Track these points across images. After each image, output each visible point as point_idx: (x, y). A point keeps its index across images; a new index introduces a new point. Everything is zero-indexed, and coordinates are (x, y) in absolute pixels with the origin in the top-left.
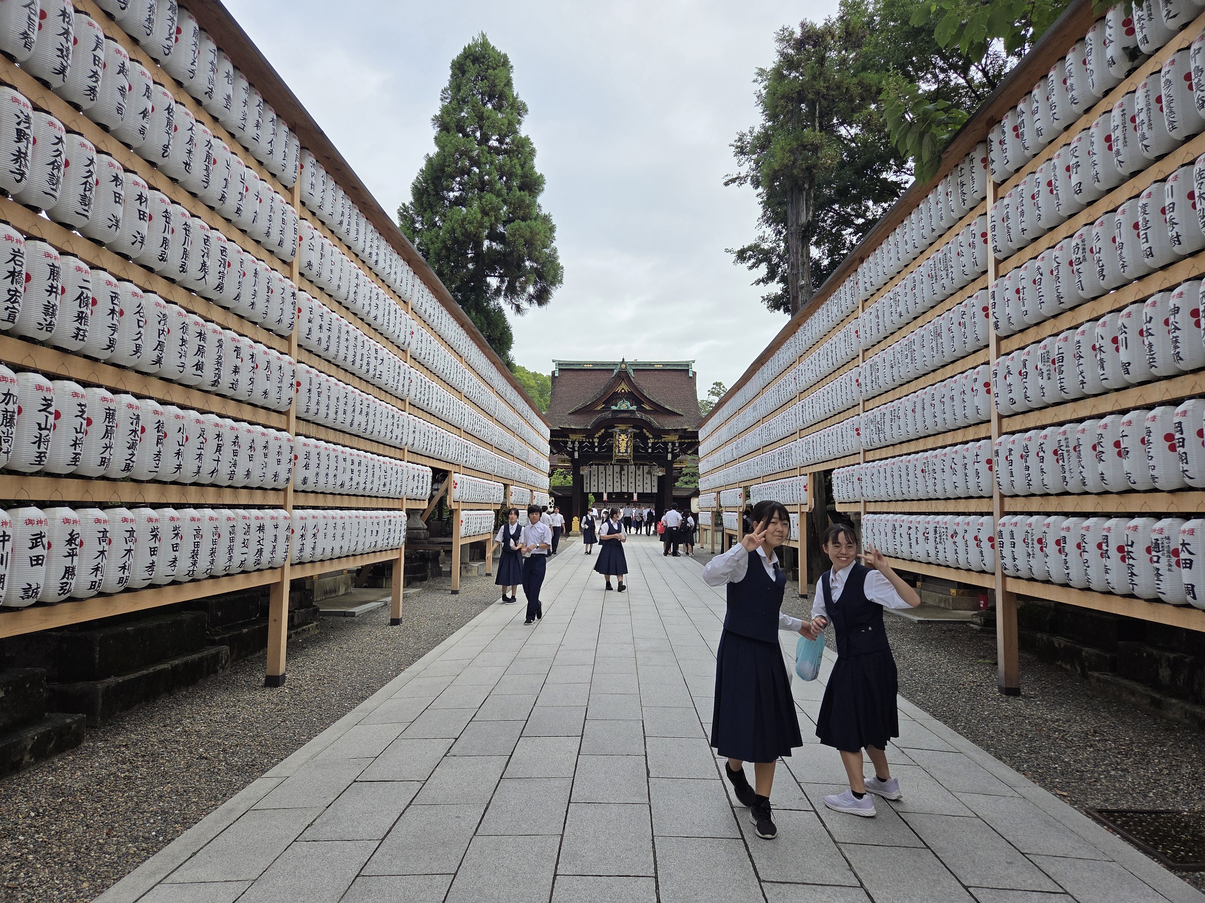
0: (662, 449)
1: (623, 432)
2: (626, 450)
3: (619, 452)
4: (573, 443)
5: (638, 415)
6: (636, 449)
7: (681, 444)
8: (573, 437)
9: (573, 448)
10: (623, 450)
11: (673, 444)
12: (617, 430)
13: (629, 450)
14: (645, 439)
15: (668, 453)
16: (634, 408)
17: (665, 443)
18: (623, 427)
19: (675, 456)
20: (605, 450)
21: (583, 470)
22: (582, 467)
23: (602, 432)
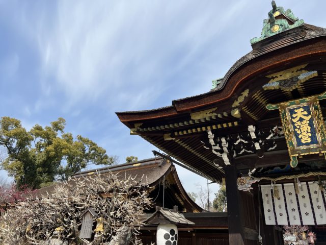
3: (299, 143)
8: (196, 116)
13: (318, 135)
18: (284, 75)
20: (274, 148)
21: (242, 184)
22: (239, 179)
23: (244, 96)
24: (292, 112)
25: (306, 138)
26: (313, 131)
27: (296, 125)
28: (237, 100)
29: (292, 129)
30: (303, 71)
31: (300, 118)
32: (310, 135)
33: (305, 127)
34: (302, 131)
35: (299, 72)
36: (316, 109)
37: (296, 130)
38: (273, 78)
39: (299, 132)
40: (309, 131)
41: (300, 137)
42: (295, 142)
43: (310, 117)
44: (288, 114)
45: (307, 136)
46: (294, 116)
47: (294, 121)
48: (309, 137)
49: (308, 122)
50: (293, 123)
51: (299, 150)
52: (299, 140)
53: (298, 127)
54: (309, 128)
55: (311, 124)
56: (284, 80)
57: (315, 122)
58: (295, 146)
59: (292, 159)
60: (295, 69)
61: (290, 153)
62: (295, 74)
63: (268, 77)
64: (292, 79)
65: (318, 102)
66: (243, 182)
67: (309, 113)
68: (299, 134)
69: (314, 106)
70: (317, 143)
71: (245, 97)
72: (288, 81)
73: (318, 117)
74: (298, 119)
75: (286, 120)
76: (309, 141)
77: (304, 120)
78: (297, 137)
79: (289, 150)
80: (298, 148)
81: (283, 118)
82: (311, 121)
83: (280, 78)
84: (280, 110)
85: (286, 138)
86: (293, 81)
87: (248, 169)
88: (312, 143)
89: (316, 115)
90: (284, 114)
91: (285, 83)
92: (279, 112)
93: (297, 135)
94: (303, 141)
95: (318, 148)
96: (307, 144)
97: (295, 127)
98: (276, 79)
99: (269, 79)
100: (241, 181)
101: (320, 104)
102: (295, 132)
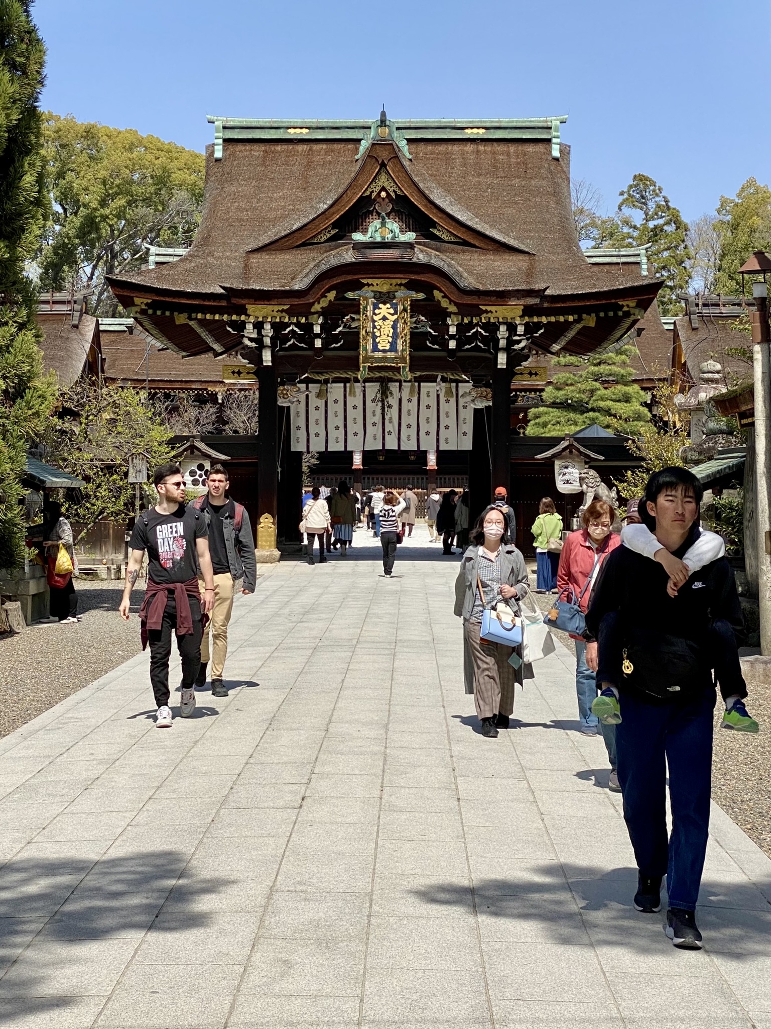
0: (484, 340)
1: (383, 298)
2: (393, 346)
3: (375, 349)
4: (259, 326)
5: (420, 256)
6: (417, 340)
7: (530, 329)
8: (256, 311)
9: (259, 340)
10: (384, 343)
11: (512, 328)
12: (367, 292)
13: (400, 342)
14: (438, 316)
15: (497, 349)
16: (410, 236)
17: (492, 328)
18: (382, 285)
19: (515, 359)
20: (339, 344)
21: (286, 396)
22: (281, 388)
23: (329, 299)
24: (376, 307)
25: (384, 344)
26: (395, 336)
27: (376, 324)
28: (319, 303)
29: (370, 329)
30: (402, 287)
31: (384, 316)
32: (390, 340)
33: (387, 329)
34: (382, 334)
35: (397, 287)
36: (405, 310)
37: (375, 330)
38: (368, 285)
39: (378, 334)
40: (391, 335)
41: (377, 340)
42: (370, 347)
43: (396, 317)
44: (370, 308)
45: (387, 341)
46: (377, 311)
47: (375, 318)
48: (389, 342)
49: (392, 323)
50: (374, 321)
51: (372, 357)
52: (375, 345)
53: (378, 327)
54: (392, 331)
55: (394, 327)
56: (380, 293)
57: (400, 325)
58: (369, 351)
59: (361, 369)
60: (394, 282)
61: (361, 361)
62: (393, 289)
63: (362, 281)
64: (388, 293)
65: (409, 303)
66: (287, 394)
67: (396, 313)
68: (377, 337)
69: (403, 305)
70: (396, 351)
71: (330, 301)
72: (385, 295)
73: (405, 321)
74: (380, 316)
75: (366, 316)
76: (388, 347)
77: (388, 319)
78: (374, 340)
79: (361, 357)
80: (372, 354)
81: (364, 314)
82: (395, 322)
83: (375, 288)
84: (361, 302)
85: (361, 341)
86: (388, 297)
87: (297, 374)
88: (390, 350)
89: (403, 318)
90: (365, 308)
91: (381, 297)
92: (360, 304)
93: (374, 337)
94: (380, 347)
95: (396, 358)
96: (384, 351)
97: (374, 327)
98: (371, 288)
99: (364, 285)
100: (285, 392)
101: (411, 305)
102: (374, 333)
